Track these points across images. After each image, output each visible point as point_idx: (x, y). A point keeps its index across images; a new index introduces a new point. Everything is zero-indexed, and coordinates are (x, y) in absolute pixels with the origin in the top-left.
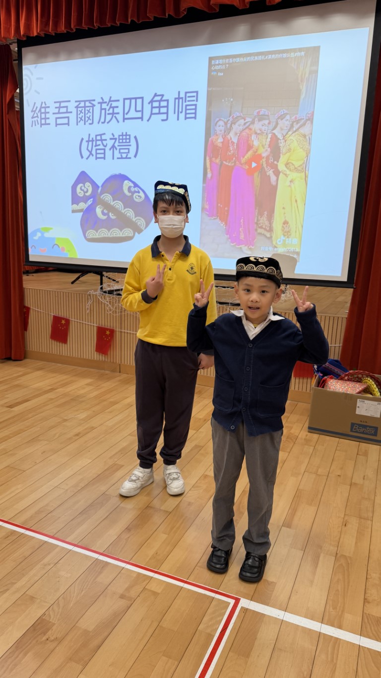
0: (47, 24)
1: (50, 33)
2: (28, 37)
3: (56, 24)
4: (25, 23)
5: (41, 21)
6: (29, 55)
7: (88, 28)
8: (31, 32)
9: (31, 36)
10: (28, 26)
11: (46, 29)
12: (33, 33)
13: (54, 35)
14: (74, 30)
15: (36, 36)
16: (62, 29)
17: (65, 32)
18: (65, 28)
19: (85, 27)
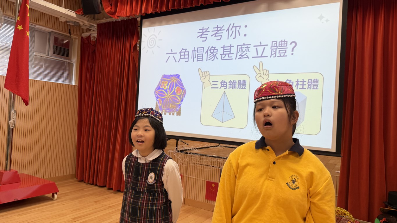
0: (156, 7)
1: (158, 12)
3: (161, 7)
4: (145, 7)
5: (153, 6)
6: (146, 22)
7: (178, 8)
9: (148, 13)
10: (147, 9)
11: (156, 10)
14: (170, 10)
16: (164, 9)
17: (166, 11)
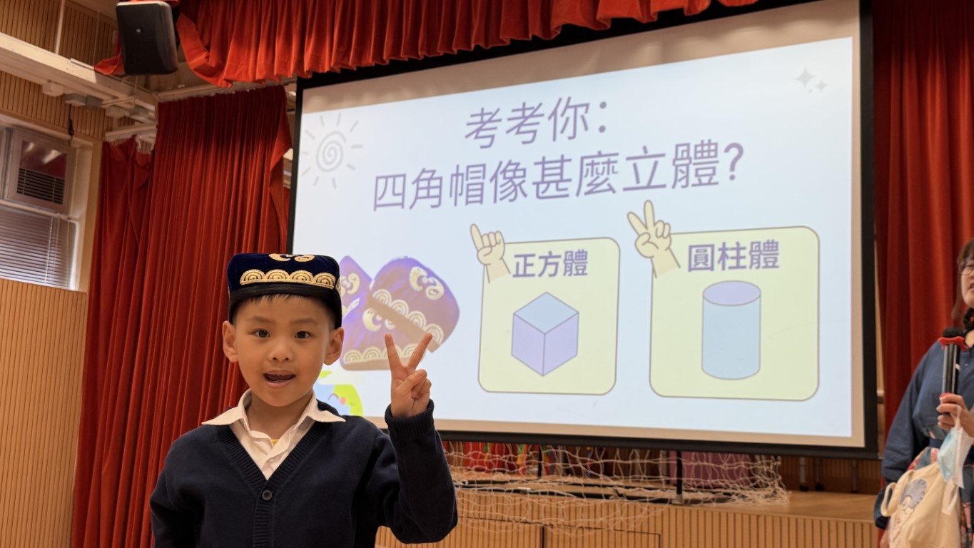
0: (347, 54)
1: (350, 67)
2: (315, 74)
3: (360, 54)
4: (312, 55)
5: (337, 51)
6: (313, 98)
7: (409, 59)
8: (320, 67)
9: (320, 71)
10: (317, 58)
11: (345, 62)
12: (323, 68)
13: (355, 69)
14: (388, 62)
15: (328, 72)
16: (369, 60)
17: (373, 65)
18: (374, 59)
19: (404, 57)
